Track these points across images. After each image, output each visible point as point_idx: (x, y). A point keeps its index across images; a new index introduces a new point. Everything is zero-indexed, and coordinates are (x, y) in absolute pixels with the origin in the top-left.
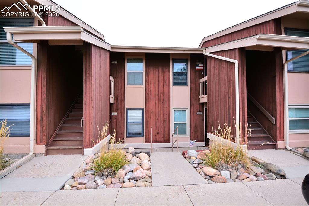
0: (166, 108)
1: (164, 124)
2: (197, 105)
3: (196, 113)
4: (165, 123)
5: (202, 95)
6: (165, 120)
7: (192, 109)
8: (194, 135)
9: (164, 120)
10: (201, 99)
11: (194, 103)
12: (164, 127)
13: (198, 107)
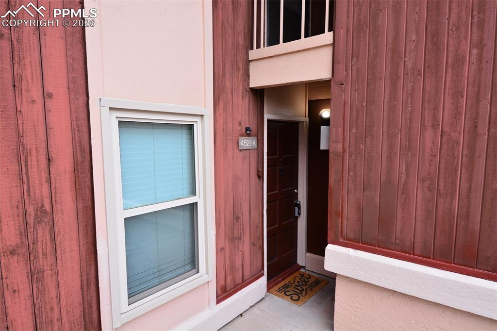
0: (46, 96)
1: (30, 255)
2: (240, 99)
3: (238, 143)
4: (43, 234)
5: (258, 46)
6: (41, 212)
7: (221, 120)
8: (228, 262)
9: (31, 210)
10: (253, 67)
11: (228, 84)
12: (34, 276)
13: (243, 108)
